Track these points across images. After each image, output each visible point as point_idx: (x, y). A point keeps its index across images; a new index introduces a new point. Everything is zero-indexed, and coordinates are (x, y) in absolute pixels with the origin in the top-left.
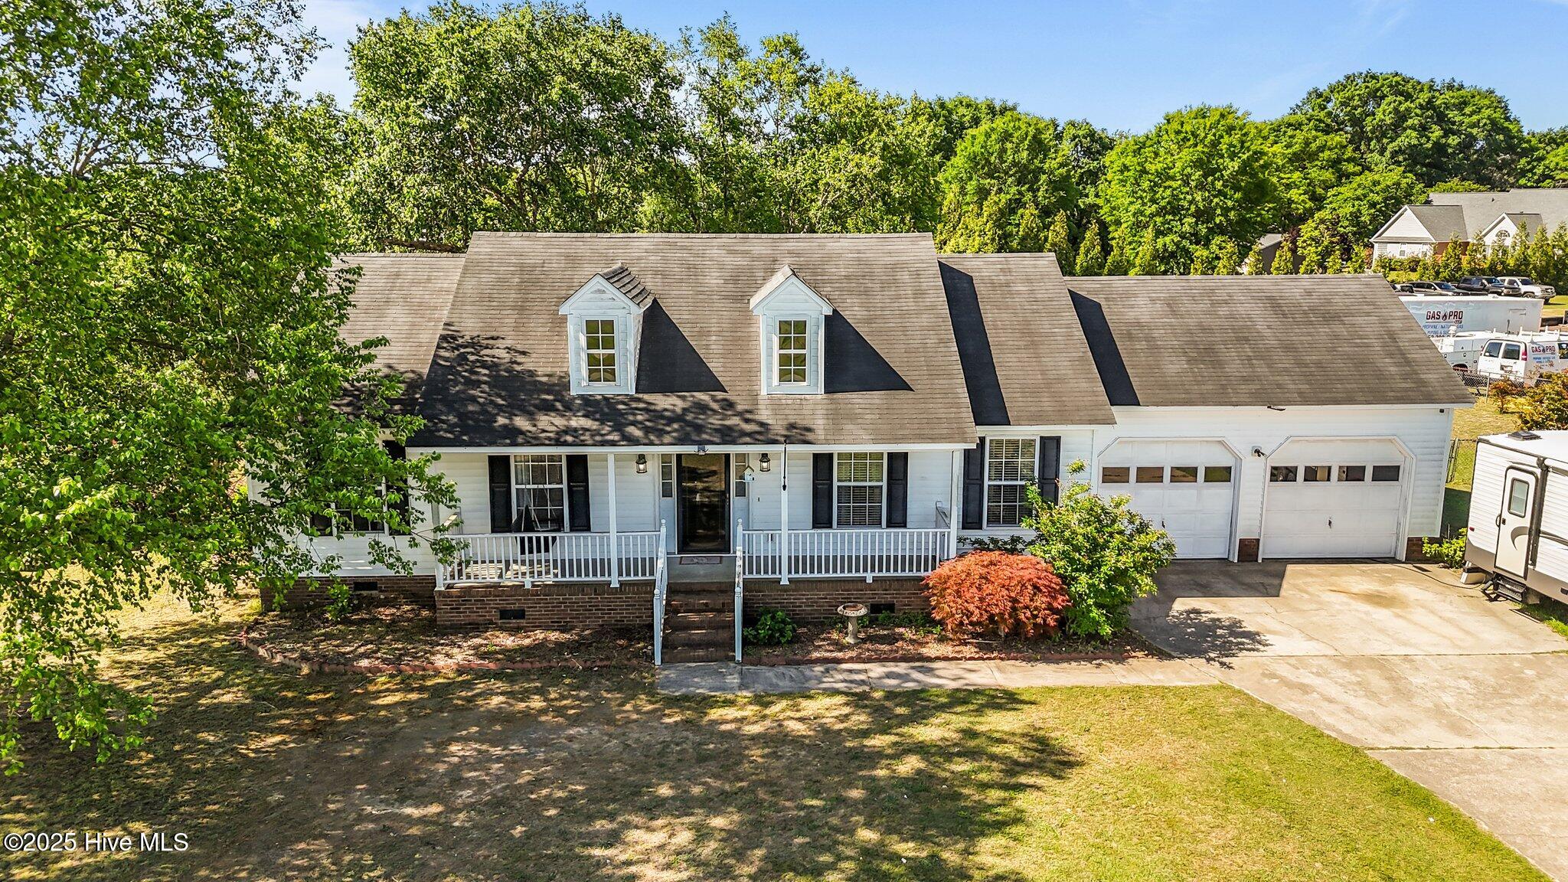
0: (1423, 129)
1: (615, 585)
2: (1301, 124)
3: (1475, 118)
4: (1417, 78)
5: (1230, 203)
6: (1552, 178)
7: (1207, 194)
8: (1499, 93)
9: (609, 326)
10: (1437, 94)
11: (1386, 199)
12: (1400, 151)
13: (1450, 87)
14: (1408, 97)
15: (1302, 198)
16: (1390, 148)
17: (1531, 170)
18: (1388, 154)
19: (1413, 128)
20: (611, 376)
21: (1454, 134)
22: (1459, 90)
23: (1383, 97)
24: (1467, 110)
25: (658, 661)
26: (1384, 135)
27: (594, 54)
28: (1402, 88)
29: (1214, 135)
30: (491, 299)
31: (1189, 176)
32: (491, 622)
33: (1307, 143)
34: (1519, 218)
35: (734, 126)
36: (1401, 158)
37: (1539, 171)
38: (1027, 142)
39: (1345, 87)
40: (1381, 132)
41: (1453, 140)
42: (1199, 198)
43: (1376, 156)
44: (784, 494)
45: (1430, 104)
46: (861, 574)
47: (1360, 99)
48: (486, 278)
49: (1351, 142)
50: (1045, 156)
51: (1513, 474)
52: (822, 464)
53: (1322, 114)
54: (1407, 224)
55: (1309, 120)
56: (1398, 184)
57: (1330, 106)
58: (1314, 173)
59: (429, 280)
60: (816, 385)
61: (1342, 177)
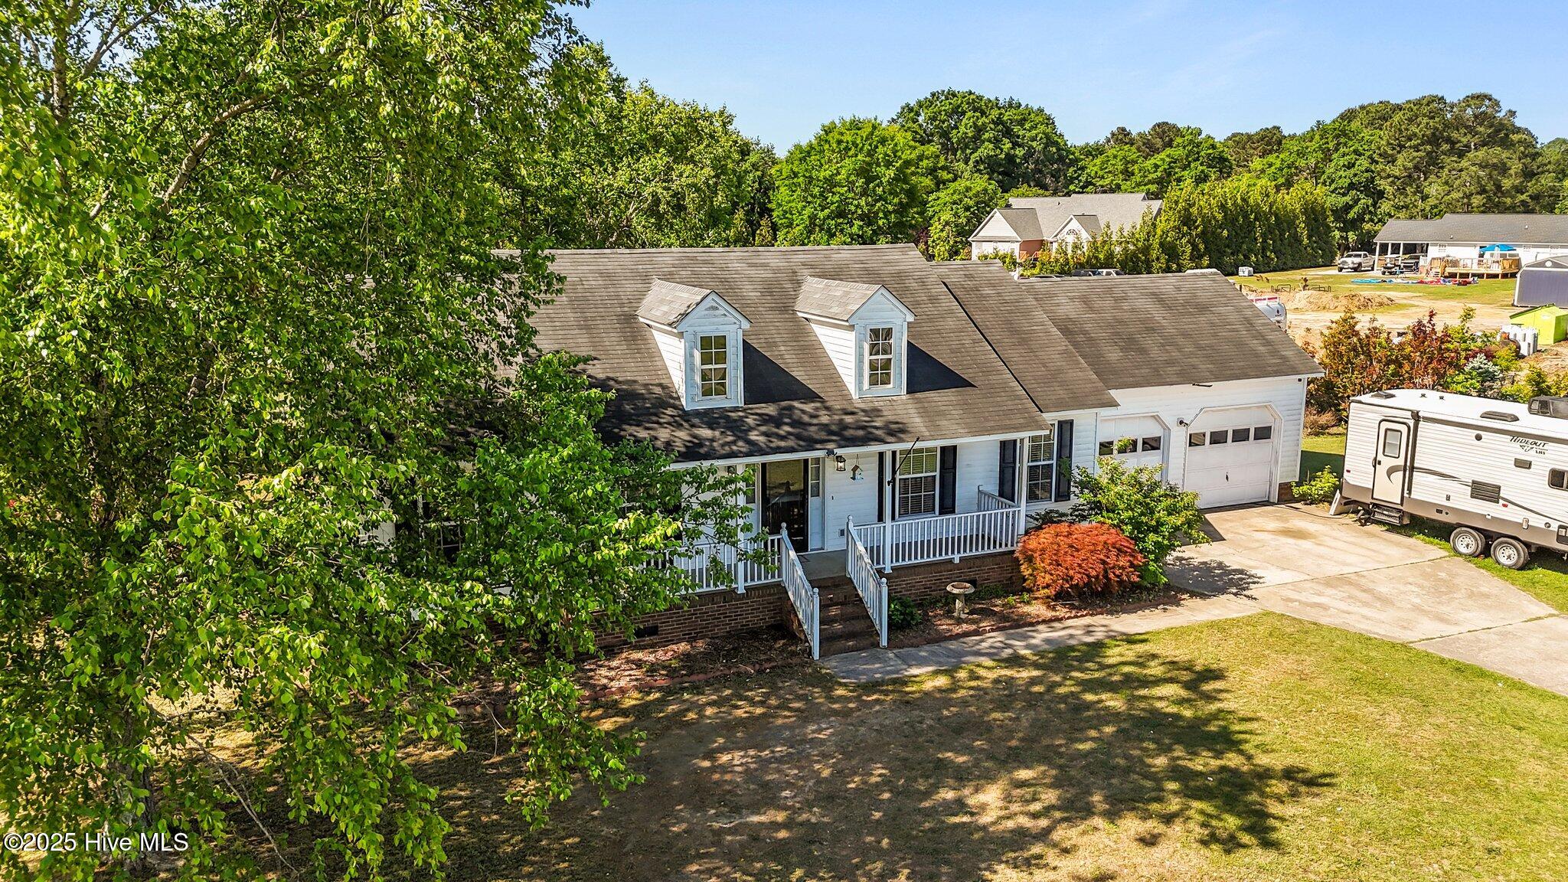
0: (996, 142)
1: (741, 591)
3: (1034, 132)
4: (987, 96)
5: (890, 208)
6: (1093, 184)
7: (870, 199)
8: (1047, 112)
9: (721, 341)
10: (1003, 111)
11: (977, 203)
12: (981, 161)
13: (1010, 105)
14: (983, 113)
16: (973, 158)
17: (1077, 178)
18: (971, 163)
19: (989, 140)
20: (721, 390)
21: (1019, 146)
22: (1018, 107)
23: (964, 113)
24: (1027, 126)
25: (816, 656)
26: (967, 146)
28: (978, 105)
29: (870, 145)
31: (853, 183)
32: (625, 643)
34: (1081, 218)
36: (982, 167)
37: (1083, 178)
39: (932, 103)
40: (965, 143)
41: (1020, 152)
42: (863, 203)
43: (962, 165)
45: (998, 121)
46: (950, 556)
47: (945, 115)
49: (942, 152)
51: (1385, 425)
53: (915, 126)
54: (996, 225)
56: (985, 190)
57: (921, 120)
60: (899, 386)
61: (940, 184)
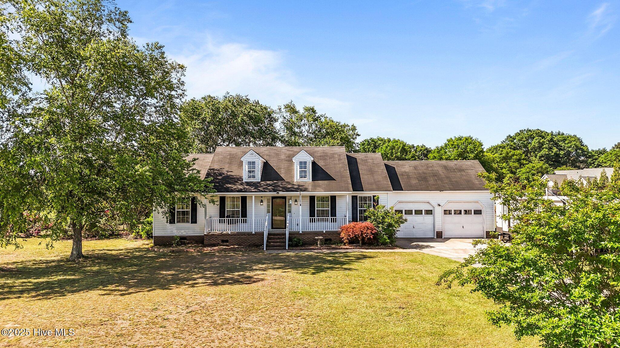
0: (550, 149)
1: (253, 233)
2: (505, 147)
3: (569, 145)
4: (546, 131)
6: (601, 166)
8: (578, 136)
9: (254, 163)
10: (554, 137)
11: (538, 173)
12: (542, 156)
13: (559, 134)
14: (543, 137)
15: (507, 172)
16: (539, 155)
17: (593, 163)
18: (538, 157)
19: (546, 148)
20: (254, 176)
21: (562, 150)
22: (562, 135)
23: (534, 138)
24: (566, 142)
25: (265, 249)
26: (536, 151)
27: (252, 110)
28: (541, 134)
29: (465, 146)
30: (222, 161)
32: (219, 244)
33: (507, 153)
35: (294, 134)
36: (543, 159)
37: (596, 163)
38: (400, 149)
39: (520, 134)
40: (535, 150)
41: (562, 153)
43: (534, 158)
44: (301, 207)
45: (552, 140)
46: (322, 230)
47: (526, 138)
48: (220, 157)
49: (524, 153)
50: (406, 154)
52: (312, 198)
53: (512, 143)
55: (508, 145)
56: (542, 167)
57: (515, 141)
58: (511, 164)
59: (204, 160)
60: (310, 179)
61: (522, 165)
